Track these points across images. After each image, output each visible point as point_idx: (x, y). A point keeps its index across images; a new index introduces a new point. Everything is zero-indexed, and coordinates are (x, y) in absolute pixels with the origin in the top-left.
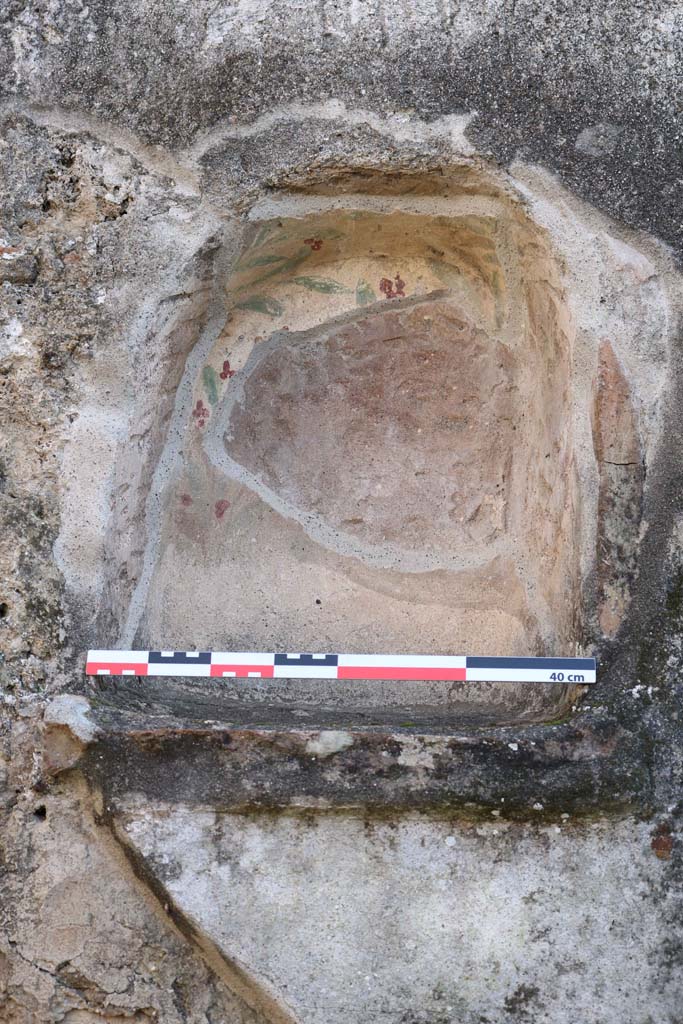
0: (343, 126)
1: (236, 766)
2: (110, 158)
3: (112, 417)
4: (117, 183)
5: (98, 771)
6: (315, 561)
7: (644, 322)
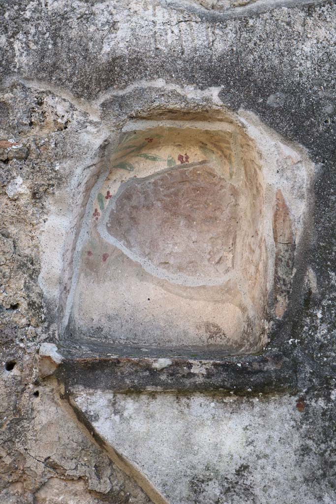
0: (164, 91)
1: (122, 373)
2: (60, 102)
3: (63, 220)
4: (63, 114)
5: (63, 376)
6: (148, 281)
7: (295, 181)
